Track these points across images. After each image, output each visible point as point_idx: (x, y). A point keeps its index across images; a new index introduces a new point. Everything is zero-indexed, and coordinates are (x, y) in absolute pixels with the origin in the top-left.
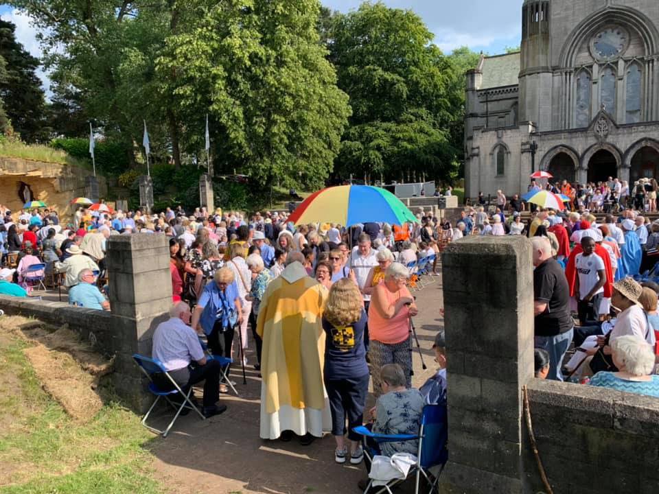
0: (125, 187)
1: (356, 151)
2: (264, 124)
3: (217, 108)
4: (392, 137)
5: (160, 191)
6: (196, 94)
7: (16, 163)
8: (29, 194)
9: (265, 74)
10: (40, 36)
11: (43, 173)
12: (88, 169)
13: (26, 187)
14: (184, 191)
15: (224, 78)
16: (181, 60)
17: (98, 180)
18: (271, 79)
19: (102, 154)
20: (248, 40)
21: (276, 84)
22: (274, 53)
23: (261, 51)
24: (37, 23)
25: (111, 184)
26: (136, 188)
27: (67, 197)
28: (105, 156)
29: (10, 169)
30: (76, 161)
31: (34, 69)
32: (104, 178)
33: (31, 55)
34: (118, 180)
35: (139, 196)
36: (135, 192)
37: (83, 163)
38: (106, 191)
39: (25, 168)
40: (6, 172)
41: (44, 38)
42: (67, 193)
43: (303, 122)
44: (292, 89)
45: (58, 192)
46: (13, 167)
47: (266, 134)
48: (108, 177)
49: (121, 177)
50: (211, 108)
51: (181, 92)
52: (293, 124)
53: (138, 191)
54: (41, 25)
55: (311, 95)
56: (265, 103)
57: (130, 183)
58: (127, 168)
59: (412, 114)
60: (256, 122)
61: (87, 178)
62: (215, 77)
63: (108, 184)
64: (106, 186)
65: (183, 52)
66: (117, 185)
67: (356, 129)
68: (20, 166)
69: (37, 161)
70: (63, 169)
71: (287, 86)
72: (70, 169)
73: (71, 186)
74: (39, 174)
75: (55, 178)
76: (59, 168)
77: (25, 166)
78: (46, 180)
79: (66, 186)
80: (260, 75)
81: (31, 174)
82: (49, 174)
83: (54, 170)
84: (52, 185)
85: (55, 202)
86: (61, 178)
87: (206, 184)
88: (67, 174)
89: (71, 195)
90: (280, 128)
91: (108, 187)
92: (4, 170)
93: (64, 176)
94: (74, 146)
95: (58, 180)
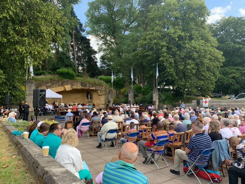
0: (123, 94)
1: (221, 79)
2: (183, 65)
3: (163, 59)
4: (241, 73)
5: (136, 95)
6: (153, 54)
7: (86, 84)
8: (90, 96)
9: (184, 43)
11: (95, 88)
12: (110, 87)
13: (89, 93)
14: (145, 95)
15: (166, 46)
16: (149, 41)
17: (113, 91)
18: (187, 46)
21: (190, 47)
23: (183, 34)
24: (97, 40)
25: (118, 93)
26: (127, 94)
28: (116, 83)
29: (84, 87)
30: (106, 84)
31: (95, 55)
32: (115, 91)
33: (95, 50)
34: (120, 92)
35: (128, 97)
36: (127, 96)
37: (109, 85)
38: (116, 96)
39: (89, 87)
41: (99, 44)
42: (103, 96)
43: (202, 63)
44: (197, 49)
45: (99, 95)
46: (85, 85)
47: (184, 69)
48: (117, 90)
49: (122, 90)
50: (160, 59)
52: (197, 65)
53: (128, 95)
54: (98, 41)
55: (206, 51)
56: (184, 56)
57: (125, 92)
58: (124, 87)
60: (180, 64)
61: (110, 90)
62: (162, 46)
63: (116, 93)
64: (116, 94)
65: (150, 37)
66: (120, 94)
68: (88, 85)
69: (94, 84)
70: (101, 87)
71: (195, 48)
72: (104, 87)
73: (104, 93)
74: (94, 88)
75: (99, 90)
76: (100, 86)
77: (89, 85)
78: (96, 91)
79: (102, 93)
80: (182, 44)
81: (91, 88)
82: (97, 89)
83: (99, 87)
84: (98, 93)
85: (98, 99)
86: (101, 90)
87: (156, 92)
88: (103, 89)
89: (104, 97)
90: (191, 66)
91: (117, 94)
92: (82, 87)
93: (102, 89)
94: (106, 79)
95: (99, 91)
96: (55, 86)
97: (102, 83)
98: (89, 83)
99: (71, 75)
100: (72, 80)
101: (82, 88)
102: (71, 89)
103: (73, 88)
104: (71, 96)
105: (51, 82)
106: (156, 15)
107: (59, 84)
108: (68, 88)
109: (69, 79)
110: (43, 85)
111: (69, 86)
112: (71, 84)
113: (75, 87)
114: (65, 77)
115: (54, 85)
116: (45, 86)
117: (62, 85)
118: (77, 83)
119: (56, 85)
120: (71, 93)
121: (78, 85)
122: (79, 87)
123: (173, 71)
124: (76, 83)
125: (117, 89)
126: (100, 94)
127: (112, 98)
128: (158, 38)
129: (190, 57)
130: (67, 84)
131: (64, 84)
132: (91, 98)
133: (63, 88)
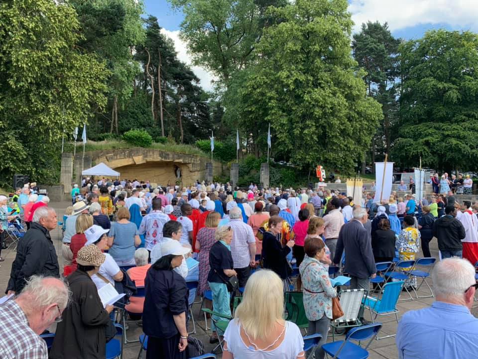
3: (270, 119)
5: (245, 173)
7: (169, 154)
8: (179, 173)
10: (213, 81)
11: (184, 160)
12: (209, 159)
13: (177, 169)
15: (276, 99)
17: (214, 165)
19: (221, 149)
20: (293, 72)
21: (310, 100)
22: (311, 78)
23: (302, 78)
25: (224, 168)
27: (196, 175)
29: (165, 158)
30: (204, 153)
32: (220, 164)
34: (227, 166)
37: (207, 154)
38: (221, 173)
39: (173, 158)
40: (163, 160)
42: (196, 172)
43: (330, 125)
45: (191, 172)
46: (167, 156)
48: (223, 163)
49: (229, 163)
51: (250, 110)
59: (465, 115)
61: (207, 164)
62: (271, 98)
66: (228, 169)
67: (411, 128)
68: (171, 156)
69: (183, 154)
70: (193, 159)
71: (317, 101)
72: (198, 159)
73: (198, 168)
74: (181, 160)
75: (189, 163)
76: (192, 157)
77: (173, 156)
78: (185, 164)
79: (195, 168)
80: (301, 94)
81: (177, 161)
82: (187, 161)
83: (190, 159)
84: (189, 168)
85: (189, 178)
86: (193, 164)
87: (264, 168)
88: (197, 161)
89: (199, 175)
90: (311, 130)
91: (222, 170)
92: (162, 158)
93: (195, 162)
94: (205, 145)
95: (191, 164)
96: (118, 158)
97: (196, 152)
98: (174, 152)
99: (143, 141)
100: (146, 148)
101: (162, 161)
102: (144, 162)
103: (146, 160)
104: (148, 172)
105: (114, 151)
106: (266, 47)
107: (125, 155)
108: (139, 160)
109: (141, 146)
110: (102, 155)
111: (141, 157)
112: (144, 154)
113: (150, 159)
114: (135, 144)
115: (118, 156)
116: (105, 157)
117: (130, 156)
118: (153, 153)
119: (120, 156)
120: (146, 168)
121: (155, 156)
122: (156, 158)
123: (286, 136)
124: (151, 153)
125: (224, 161)
126: (191, 170)
127: (210, 175)
128: (264, 86)
129: (311, 116)
130: (137, 154)
131: (133, 154)
132: (181, 176)
133: (131, 160)
